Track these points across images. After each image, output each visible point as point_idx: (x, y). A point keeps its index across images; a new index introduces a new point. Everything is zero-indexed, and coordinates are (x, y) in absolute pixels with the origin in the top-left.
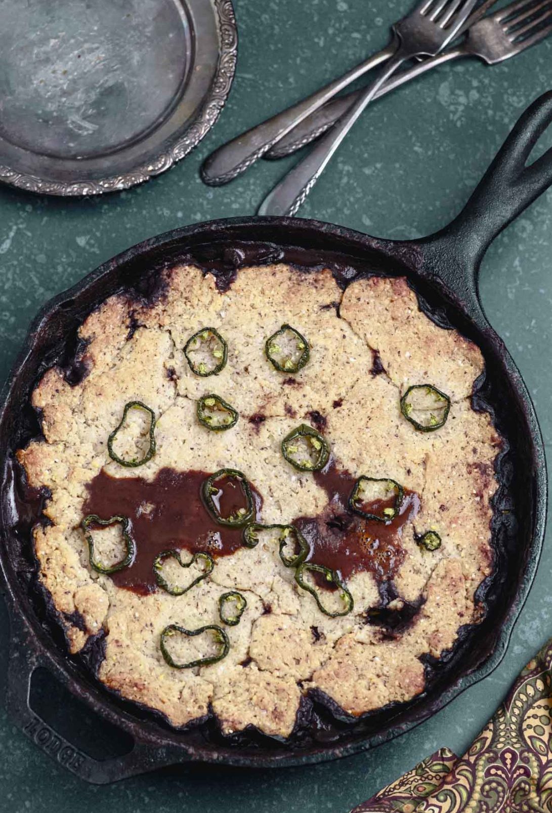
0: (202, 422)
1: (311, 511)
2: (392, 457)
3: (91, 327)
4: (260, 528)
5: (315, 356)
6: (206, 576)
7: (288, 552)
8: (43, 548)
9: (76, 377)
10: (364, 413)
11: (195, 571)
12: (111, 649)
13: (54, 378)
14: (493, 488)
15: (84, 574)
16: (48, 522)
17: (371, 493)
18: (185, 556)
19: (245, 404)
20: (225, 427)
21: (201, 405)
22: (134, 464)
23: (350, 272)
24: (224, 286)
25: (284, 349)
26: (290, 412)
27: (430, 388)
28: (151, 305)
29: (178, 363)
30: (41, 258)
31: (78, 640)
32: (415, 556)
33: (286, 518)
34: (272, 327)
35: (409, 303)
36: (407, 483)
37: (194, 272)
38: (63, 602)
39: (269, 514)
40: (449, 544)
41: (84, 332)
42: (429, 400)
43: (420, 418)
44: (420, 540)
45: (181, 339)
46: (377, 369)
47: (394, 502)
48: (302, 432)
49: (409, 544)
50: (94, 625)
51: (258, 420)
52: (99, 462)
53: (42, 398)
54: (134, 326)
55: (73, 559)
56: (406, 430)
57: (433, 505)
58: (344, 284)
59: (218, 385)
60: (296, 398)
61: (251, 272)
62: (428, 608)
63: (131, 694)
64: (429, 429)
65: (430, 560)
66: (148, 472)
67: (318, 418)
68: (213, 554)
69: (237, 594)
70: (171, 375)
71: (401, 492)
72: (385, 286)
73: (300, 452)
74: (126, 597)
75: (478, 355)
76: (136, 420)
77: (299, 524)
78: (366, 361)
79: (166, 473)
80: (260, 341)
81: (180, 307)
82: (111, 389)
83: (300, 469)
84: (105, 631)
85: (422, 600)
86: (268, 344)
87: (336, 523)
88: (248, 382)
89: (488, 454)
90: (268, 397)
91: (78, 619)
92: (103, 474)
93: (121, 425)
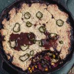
0: (27, 26)
1: (43, 38)
2: (55, 30)
3: (10, 12)
4: (36, 41)
5: (43, 16)
6: (28, 48)
7: (40, 44)
8: (4, 44)
9: (8, 19)
10: (51, 24)
11: (27, 47)
12: (14, 59)
13: (5, 20)
14: (70, 34)
15: (10, 48)
16: (4, 40)
17: (52, 35)
18: (25, 45)
19: (33, 23)
20: (31, 26)
21: (27, 23)
22: (17, 32)
23: (48, 4)
24: (30, 6)
25: (39, 15)
26: (40, 24)
27: (60, 20)
28: (19, 9)
29: (23, 17)
30: (3, 4)
31: (9, 58)
32: (59, 44)
33: (40, 39)
34: (37, 12)
35: (57, 8)
36: (58, 34)
37: (25, 4)
38: (7, 52)
39: (37, 39)
40: (64, 43)
41: (9, 13)
42: (61, 22)
43: (59, 24)
44: (60, 42)
45: (24, 14)
46: (53, 17)
47: (56, 37)
48: (42, 27)
49: (58, 43)
50: (11, 55)
51: (35, 25)
52: (12, 32)
53: (3, 23)
54: (17, 12)
55: (8, 46)
56: (57, 26)
57: (62, 37)
58: (47, 5)
59: (29, 20)
60: (41, 22)
61: (34, 4)
62: (61, 52)
63: (17, 66)
64: (61, 26)
65: (61, 45)
66: (19, 33)
67: (44, 25)
68: (29, 45)
69: (33, 51)
70: (22, 19)
71: (57, 35)
72: (53, 6)
73: (42, 30)
74: (16, 51)
75: (67, 15)
76: (17, 26)
77: (42, 40)
78: (51, 16)
79: (22, 33)
80: (35, 14)
81: (23, 9)
82: (13, 21)
83: (42, 32)
84: (13, 56)
85: (61, 51)
86: (37, 14)
87: (47, 40)
88: (34, 20)
89: (69, 29)
90: (37, 22)
91: (9, 55)
92: (12, 33)
93: (15, 26)
